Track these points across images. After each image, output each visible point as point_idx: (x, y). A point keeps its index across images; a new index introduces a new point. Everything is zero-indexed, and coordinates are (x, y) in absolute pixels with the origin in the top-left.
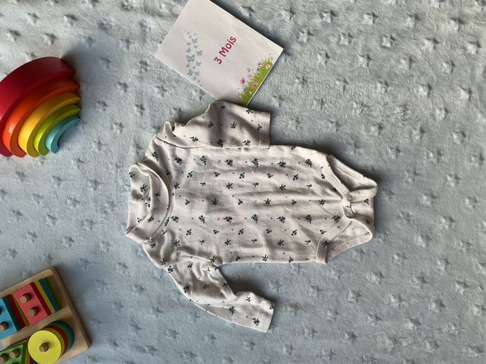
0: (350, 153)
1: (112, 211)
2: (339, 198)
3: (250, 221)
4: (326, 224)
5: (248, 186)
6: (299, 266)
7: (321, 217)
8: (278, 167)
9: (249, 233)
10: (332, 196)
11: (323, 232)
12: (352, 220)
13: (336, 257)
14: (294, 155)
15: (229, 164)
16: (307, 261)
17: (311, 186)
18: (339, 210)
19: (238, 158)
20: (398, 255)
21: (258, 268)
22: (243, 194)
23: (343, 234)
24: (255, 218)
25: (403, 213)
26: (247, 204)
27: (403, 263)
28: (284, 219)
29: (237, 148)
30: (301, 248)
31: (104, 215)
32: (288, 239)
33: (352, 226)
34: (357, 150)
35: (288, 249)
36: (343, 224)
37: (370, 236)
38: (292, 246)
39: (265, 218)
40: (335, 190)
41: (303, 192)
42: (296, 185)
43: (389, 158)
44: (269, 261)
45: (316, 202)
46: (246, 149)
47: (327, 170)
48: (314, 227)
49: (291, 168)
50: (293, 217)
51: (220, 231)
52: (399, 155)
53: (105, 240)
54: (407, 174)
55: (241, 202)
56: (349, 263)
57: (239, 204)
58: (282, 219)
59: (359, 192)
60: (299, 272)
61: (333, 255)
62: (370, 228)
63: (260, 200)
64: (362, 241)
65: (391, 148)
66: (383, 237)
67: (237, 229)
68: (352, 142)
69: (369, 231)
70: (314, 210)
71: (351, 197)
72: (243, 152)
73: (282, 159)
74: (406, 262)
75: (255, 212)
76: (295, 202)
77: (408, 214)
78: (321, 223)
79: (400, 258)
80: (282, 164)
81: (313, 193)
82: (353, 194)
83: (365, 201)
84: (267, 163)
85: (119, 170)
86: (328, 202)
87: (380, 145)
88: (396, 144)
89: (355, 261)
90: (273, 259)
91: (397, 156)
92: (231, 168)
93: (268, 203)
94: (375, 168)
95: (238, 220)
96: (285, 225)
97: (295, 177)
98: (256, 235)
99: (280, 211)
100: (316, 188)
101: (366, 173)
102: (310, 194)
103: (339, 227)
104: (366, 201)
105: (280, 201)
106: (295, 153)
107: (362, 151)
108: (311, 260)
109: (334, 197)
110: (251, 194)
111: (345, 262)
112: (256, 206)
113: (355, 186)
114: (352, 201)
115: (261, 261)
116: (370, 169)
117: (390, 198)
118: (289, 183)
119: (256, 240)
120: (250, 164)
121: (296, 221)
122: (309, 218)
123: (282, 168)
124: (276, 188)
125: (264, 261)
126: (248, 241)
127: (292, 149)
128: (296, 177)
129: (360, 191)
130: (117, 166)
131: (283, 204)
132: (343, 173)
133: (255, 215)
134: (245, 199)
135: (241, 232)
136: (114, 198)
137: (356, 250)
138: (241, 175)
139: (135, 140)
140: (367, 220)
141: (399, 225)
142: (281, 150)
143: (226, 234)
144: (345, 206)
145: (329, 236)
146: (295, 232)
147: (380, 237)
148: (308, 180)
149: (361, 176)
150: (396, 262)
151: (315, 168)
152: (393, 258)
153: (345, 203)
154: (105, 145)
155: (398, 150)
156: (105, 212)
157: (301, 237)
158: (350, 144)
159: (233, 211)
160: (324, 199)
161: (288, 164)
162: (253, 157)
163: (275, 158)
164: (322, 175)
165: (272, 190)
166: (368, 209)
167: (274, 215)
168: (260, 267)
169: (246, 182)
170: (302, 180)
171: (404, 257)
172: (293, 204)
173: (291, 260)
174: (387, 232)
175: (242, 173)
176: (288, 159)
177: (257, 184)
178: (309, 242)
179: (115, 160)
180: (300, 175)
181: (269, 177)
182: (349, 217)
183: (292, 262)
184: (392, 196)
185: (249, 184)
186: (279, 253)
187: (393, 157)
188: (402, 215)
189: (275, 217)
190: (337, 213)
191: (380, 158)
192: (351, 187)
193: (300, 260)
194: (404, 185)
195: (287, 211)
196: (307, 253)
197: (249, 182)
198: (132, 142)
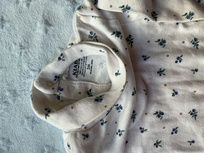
1: (14, 101)
3: (186, 118)
5: (185, 73)
15: (161, 44)
19: (173, 37)
22: (179, 83)
26: (184, 96)
29: (174, 22)
31: (4, 106)
46: (185, 25)
51: (149, 129)
53: (5, 136)
55: (176, 93)
57: (173, 95)
67: (169, 127)
72: (181, 29)
85: (23, 51)
92: (164, 50)
95: (171, 116)
98: (194, 135)
119: (193, 142)
126: (184, 143)
130: (21, 46)
133: (194, 110)
134: (180, 89)
135: (175, 131)
136: (16, 86)
138: (178, 58)
139: (43, 15)
143: (155, 134)
154: (9, 21)
156: (6, 102)
159: (165, 105)
162: (192, 35)
169: (183, 67)
175: (179, 56)
177: (196, 70)
179: (19, 40)
185: (187, 71)
197: (186, 68)
198: (40, 18)
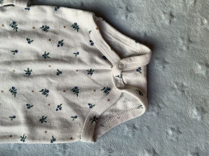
0: (121, 18)
2: (108, 67)
4: (95, 97)
6: (64, 146)
7: (89, 89)
8: (40, 31)
9: (7, 109)
10: (101, 64)
11: (91, 106)
12: (124, 91)
13: (106, 134)
14: (59, 18)
16: (71, 141)
17: (78, 53)
18: (109, 80)
20: (172, 129)
21: (17, 149)
23: (113, 107)
24: (13, 91)
25: (177, 83)
27: (177, 138)
28: (48, 91)
30: (66, 125)
32: (52, 115)
33: (123, 99)
34: (129, 15)
35: (50, 127)
36: (113, 96)
37: (143, 110)
38: (56, 123)
39: (25, 91)
40: (104, 58)
41: (69, 60)
42: (61, 52)
43: (162, 24)
44: (27, 142)
45: (84, 71)
47: (96, 35)
48: (81, 101)
49: (55, 32)
50: (58, 89)
52: (172, 20)
54: (181, 42)
56: (120, 140)
58: (45, 92)
59: (131, 60)
60: (65, 152)
61: (102, 131)
62: (143, 101)
63: (19, 70)
64: (134, 116)
65: (165, 13)
66: (157, 111)
68: (123, 6)
69: (142, 104)
70: (82, 81)
71: (122, 65)
73: (45, 22)
74: (180, 136)
75: (13, 84)
76: (61, 73)
77: (183, 85)
78: (89, 96)
79: (175, 133)
80: (45, 29)
81: (80, 61)
82: (124, 62)
83: (137, 70)
84: (28, 27)
86: (98, 71)
87: (153, 9)
88: (169, 9)
89: (127, 137)
90: (33, 138)
91: (170, 21)
93: (28, 73)
94: (148, 35)
96: (48, 99)
97: (60, 42)
99: (43, 83)
100: (84, 55)
101: (138, 39)
102: (76, 62)
103: (109, 100)
104: (139, 70)
105: (43, 71)
106: (59, 15)
107: (134, 15)
108: (76, 140)
109: (104, 66)
110: (8, 63)
111: (115, 139)
112: (15, 76)
113: (127, 54)
114: (123, 69)
115: (19, 141)
116: (142, 35)
117: (164, 67)
118: (53, 50)
120: (8, 28)
121: (60, 94)
122: (76, 90)
123: (45, 33)
124: (38, 56)
125: (22, 142)
127: (56, 10)
128: (61, 44)
129: (132, 58)
131: (45, 75)
132: (114, 40)
137: (128, 125)
140: (139, 91)
141: (172, 97)
142: (43, 11)
144: (115, 76)
145: (98, 111)
146: (59, 107)
147: (153, 110)
148: (75, 47)
149: (133, 42)
150: (170, 137)
151: (82, 33)
152: (167, 133)
153: (115, 72)
155: (172, 16)
157: (67, 112)
158: (121, 8)
160: (93, 69)
161: (52, 28)
163: (37, 22)
164: (91, 41)
165: (33, 58)
166: (141, 79)
167: (36, 87)
168: (20, 148)
170: (69, 47)
171: (179, 132)
172: (58, 74)
173: (54, 140)
174: (161, 105)
176: (52, 22)
178: (76, 117)
180: (66, 41)
181: (29, 42)
182: (120, 88)
183: (54, 143)
184: (165, 65)
186: (40, 131)
187: (167, 22)
188: (176, 86)
189: (37, 90)
190: (107, 85)
191: (153, 24)
192: (121, 54)
193: (63, 139)
194: (178, 53)
195: (51, 83)
196: (73, 131)
